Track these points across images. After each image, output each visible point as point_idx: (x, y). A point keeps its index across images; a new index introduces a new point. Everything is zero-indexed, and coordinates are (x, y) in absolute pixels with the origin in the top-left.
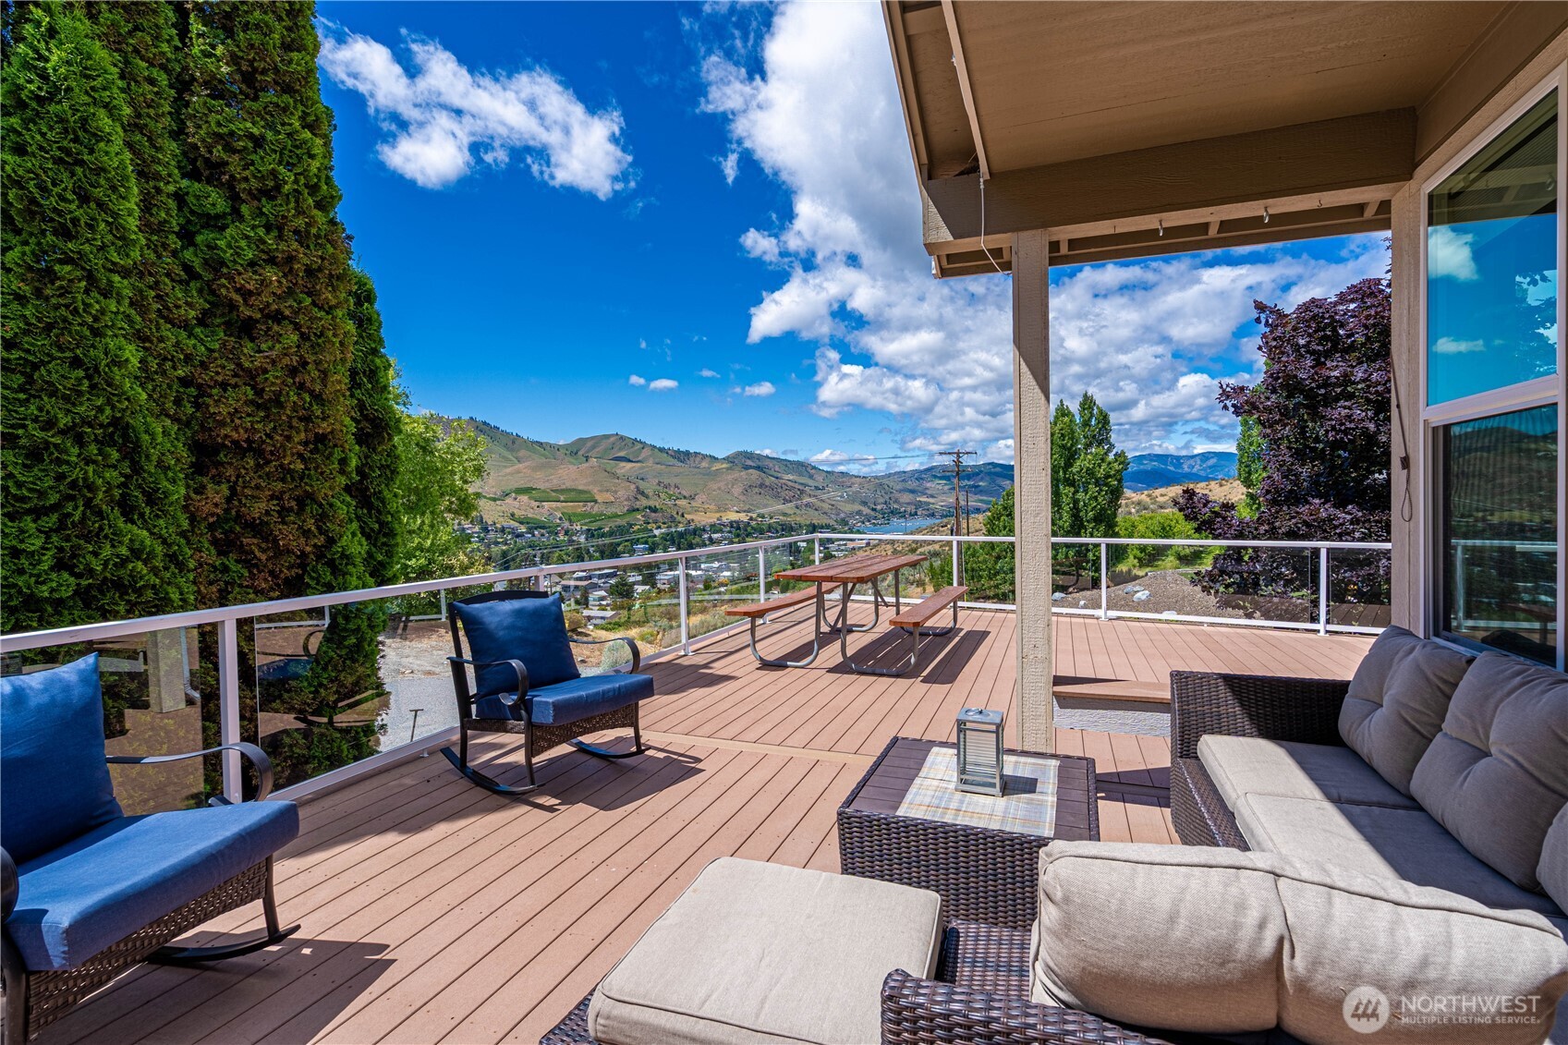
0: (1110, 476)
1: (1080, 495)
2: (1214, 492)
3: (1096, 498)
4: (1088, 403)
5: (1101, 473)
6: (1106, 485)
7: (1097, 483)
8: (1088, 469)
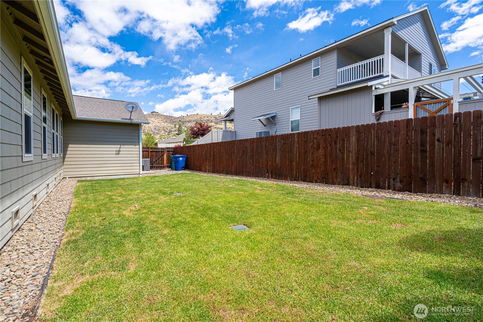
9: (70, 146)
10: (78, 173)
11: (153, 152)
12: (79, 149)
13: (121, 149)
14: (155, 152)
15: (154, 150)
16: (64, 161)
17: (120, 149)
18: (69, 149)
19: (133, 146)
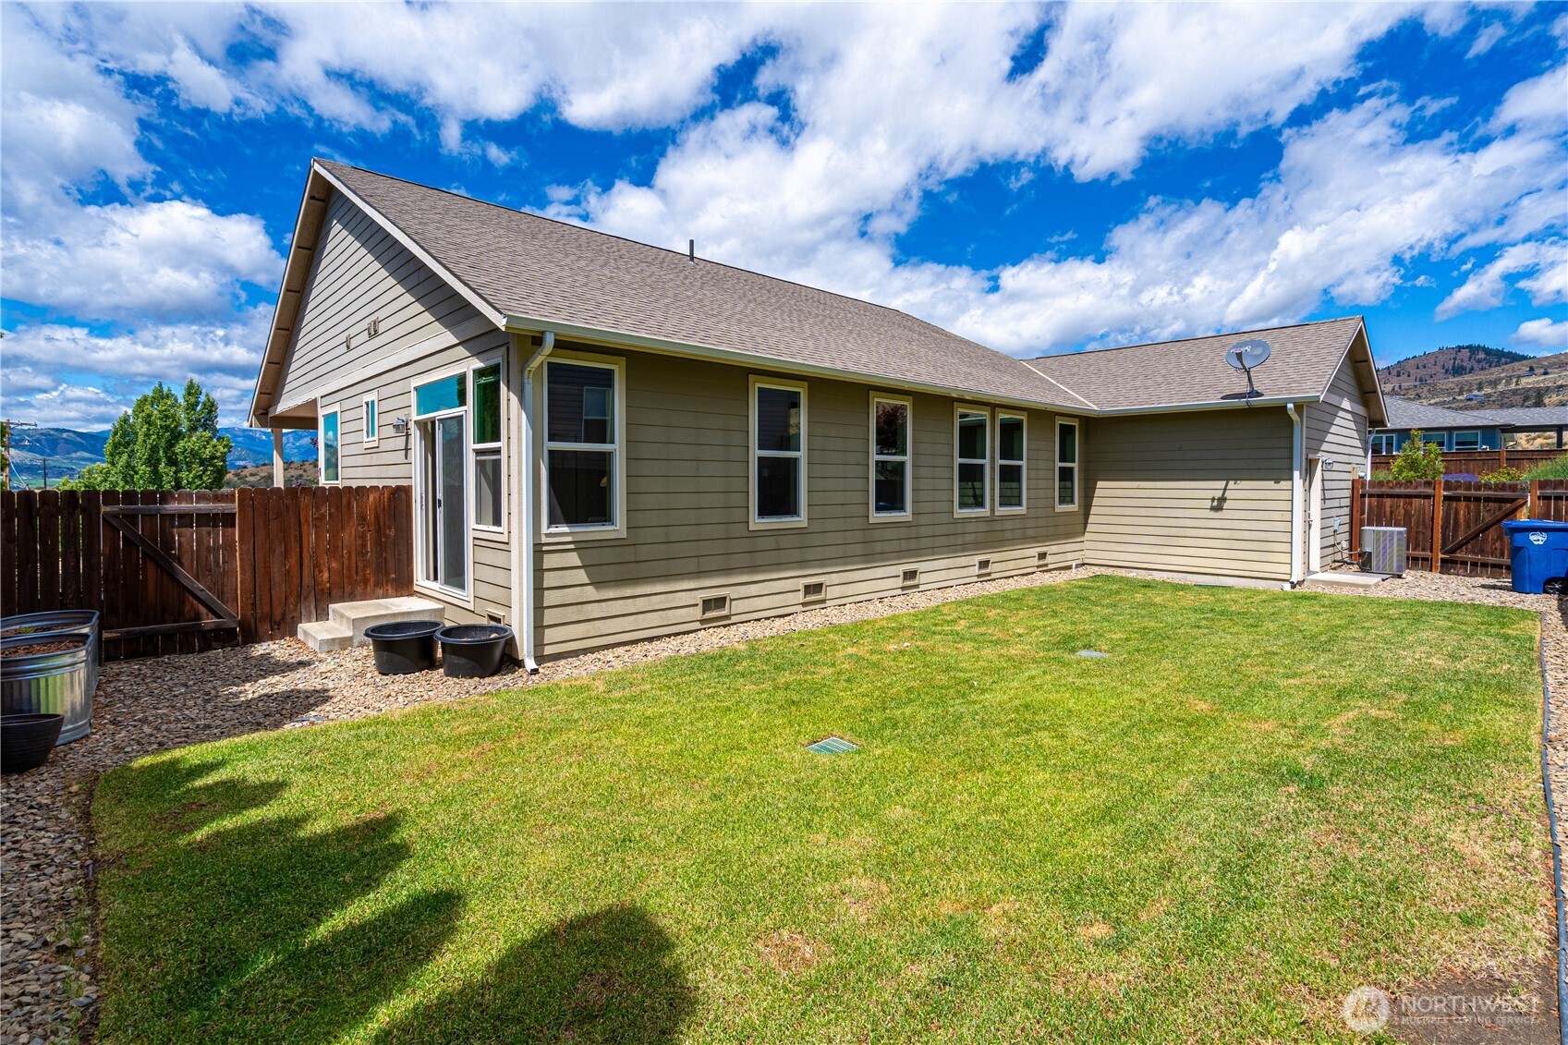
0: (216, 458)
1: (183, 475)
2: (309, 473)
3: (200, 477)
4: (192, 390)
5: (207, 453)
6: (212, 465)
7: (202, 463)
8: (192, 450)
9: (1100, 484)
10: (1115, 555)
11: (1457, 499)
12: (1120, 493)
13: (1228, 494)
14: (1467, 499)
15: (1461, 492)
16: (1086, 524)
17: (1224, 493)
18: (1098, 492)
19: (1271, 484)
